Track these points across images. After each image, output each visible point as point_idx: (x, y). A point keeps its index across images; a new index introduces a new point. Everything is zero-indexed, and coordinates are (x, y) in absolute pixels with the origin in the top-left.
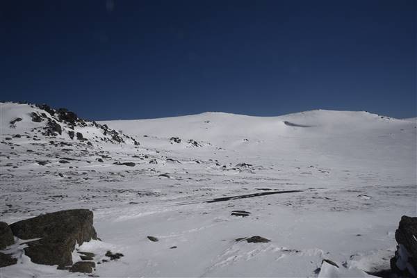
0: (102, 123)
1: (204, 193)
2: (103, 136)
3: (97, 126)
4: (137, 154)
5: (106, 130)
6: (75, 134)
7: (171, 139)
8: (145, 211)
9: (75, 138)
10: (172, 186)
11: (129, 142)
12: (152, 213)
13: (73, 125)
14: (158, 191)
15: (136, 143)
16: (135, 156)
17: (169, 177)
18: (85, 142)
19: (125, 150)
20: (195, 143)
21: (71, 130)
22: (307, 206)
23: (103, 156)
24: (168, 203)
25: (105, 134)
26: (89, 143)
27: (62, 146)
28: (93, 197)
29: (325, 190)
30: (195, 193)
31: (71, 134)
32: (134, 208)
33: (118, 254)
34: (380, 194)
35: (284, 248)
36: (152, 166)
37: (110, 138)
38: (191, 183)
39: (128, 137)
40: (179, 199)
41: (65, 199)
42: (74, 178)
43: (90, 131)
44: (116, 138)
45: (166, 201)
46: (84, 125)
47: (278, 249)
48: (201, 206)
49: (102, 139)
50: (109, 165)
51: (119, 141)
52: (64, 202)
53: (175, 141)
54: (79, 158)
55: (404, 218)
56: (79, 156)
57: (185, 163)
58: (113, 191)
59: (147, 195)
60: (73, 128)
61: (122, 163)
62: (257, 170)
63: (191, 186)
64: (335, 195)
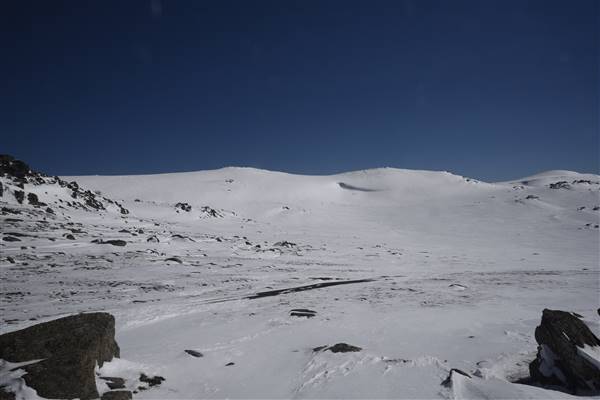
0: (68, 179)
1: (239, 284)
2: (71, 200)
3: (61, 183)
4: (126, 227)
5: (75, 190)
6: (26, 194)
7: (177, 206)
8: (163, 313)
9: (26, 201)
10: (188, 276)
11: (113, 209)
12: (174, 315)
13: (22, 182)
14: (171, 283)
15: (123, 211)
16: (124, 231)
17: (180, 262)
18: (43, 209)
19: (107, 221)
20: (213, 212)
21: (18, 189)
22: (388, 301)
23: (73, 231)
24: (191, 300)
25: (74, 196)
26: (49, 211)
27: (4, 214)
28: (73, 293)
29: (405, 279)
30: (226, 285)
31: (19, 196)
32: (143, 310)
33: (156, 377)
34: (475, 283)
35: (385, 358)
36: (152, 245)
37: (83, 202)
38: (214, 270)
39: (110, 201)
40: (205, 293)
41: (26, 297)
42: (32, 264)
43: (50, 192)
44: (92, 202)
45: (187, 297)
46: (40, 182)
47: (377, 359)
48: (242, 304)
49: (70, 205)
50: (85, 244)
51: (97, 207)
52: (27, 302)
53: (183, 208)
54: (34, 233)
55: (546, 312)
56: (35, 230)
57: (200, 241)
58: (102, 284)
59: (155, 288)
60: (21, 186)
61: (105, 240)
62: (304, 252)
63: (216, 275)
64: (419, 285)
